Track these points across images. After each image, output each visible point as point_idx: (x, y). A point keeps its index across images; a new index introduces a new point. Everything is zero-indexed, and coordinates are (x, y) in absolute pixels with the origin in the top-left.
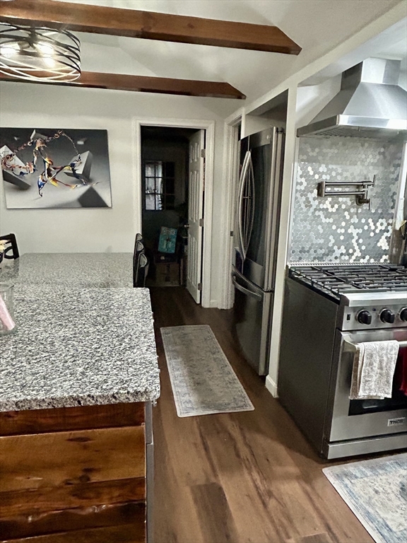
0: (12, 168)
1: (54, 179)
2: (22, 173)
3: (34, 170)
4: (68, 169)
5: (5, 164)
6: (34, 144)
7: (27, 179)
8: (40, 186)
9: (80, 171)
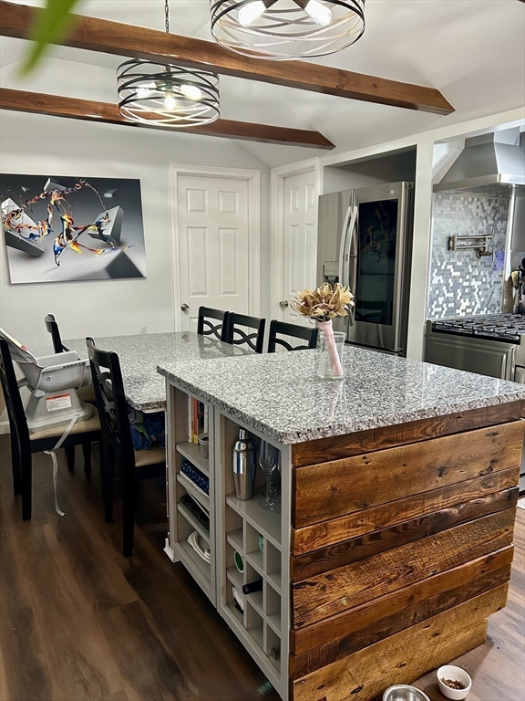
0: (19, 229)
1: (75, 243)
2: (32, 236)
3: (49, 231)
4: (93, 230)
5: (9, 223)
6: (48, 196)
7: (39, 243)
8: (56, 253)
9: (108, 231)
